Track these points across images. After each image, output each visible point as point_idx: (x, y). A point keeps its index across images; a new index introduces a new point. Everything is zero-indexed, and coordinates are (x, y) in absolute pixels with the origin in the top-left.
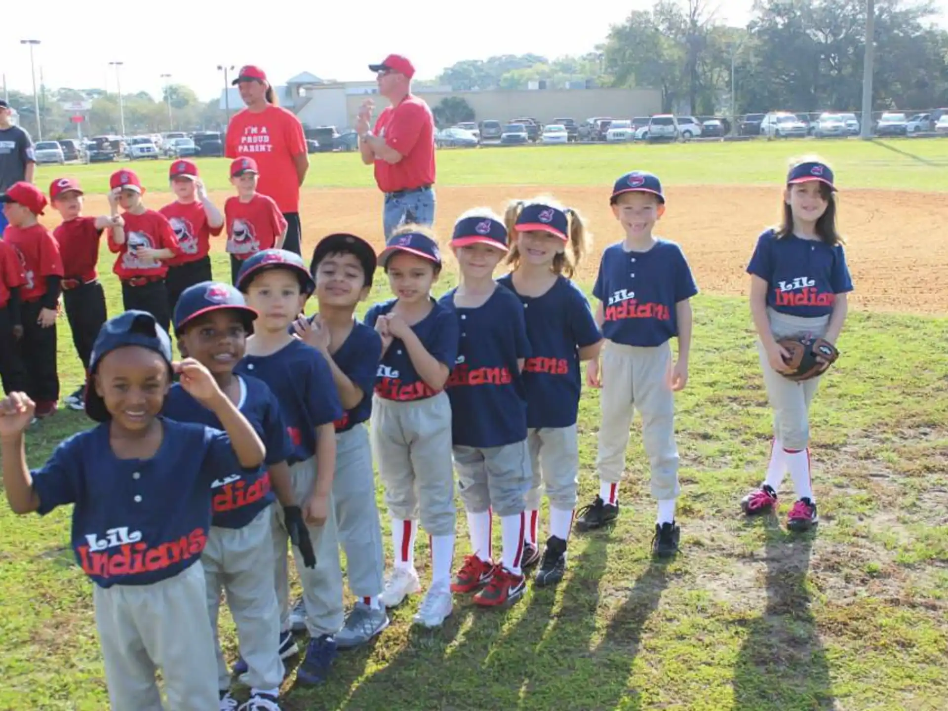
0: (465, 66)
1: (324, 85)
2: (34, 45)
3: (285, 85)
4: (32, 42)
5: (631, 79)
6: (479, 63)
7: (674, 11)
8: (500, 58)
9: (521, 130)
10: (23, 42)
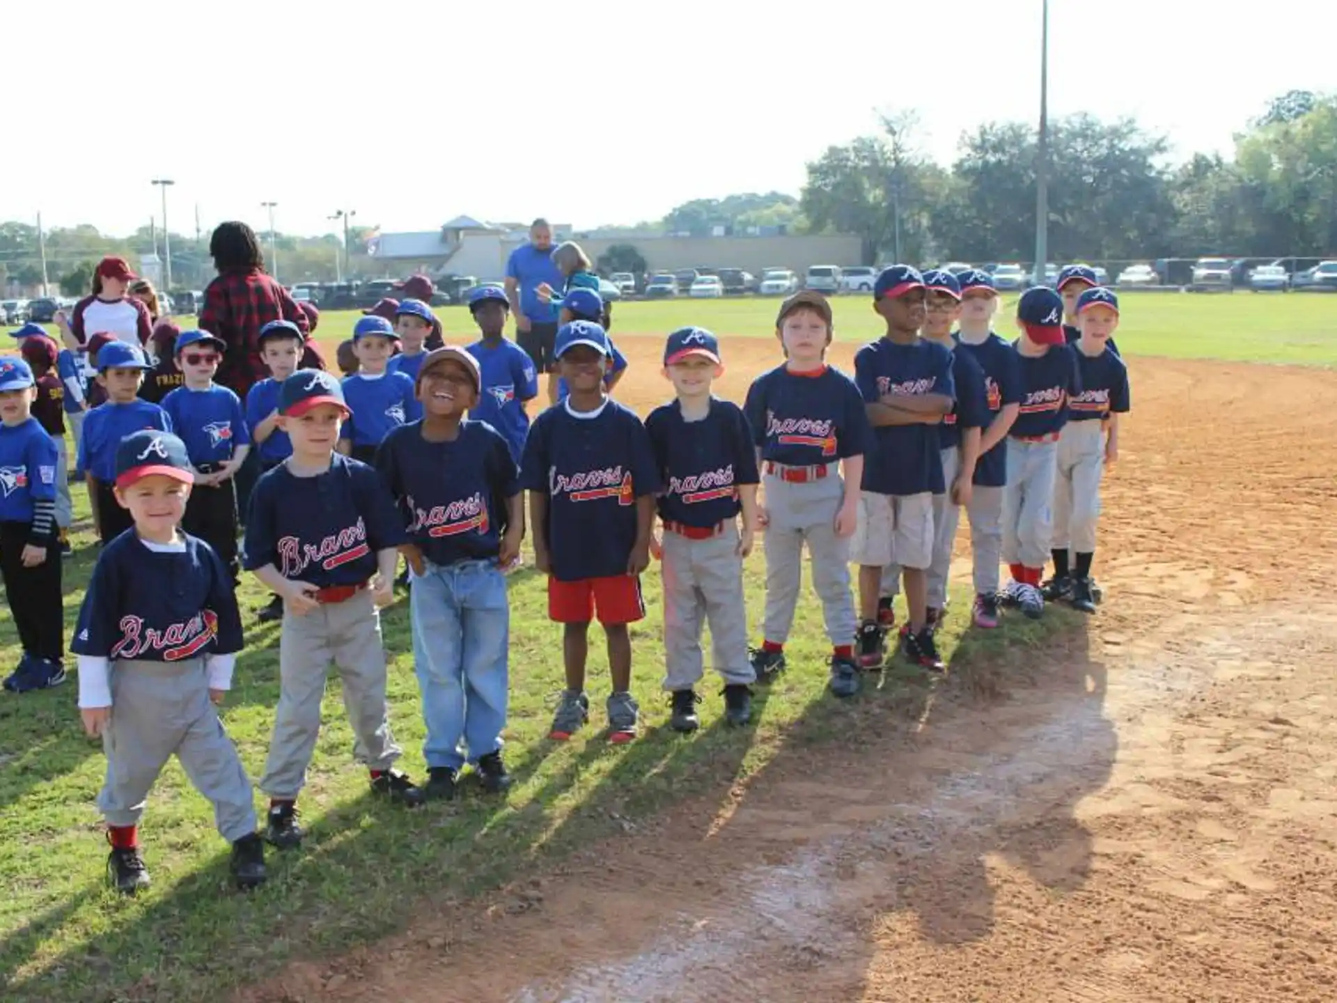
0: (694, 206)
1: (484, 229)
2: (167, 187)
3: (440, 230)
4: (165, 182)
5: (830, 227)
6: (714, 203)
7: (876, 147)
8: (739, 198)
9: (668, 281)
10: (155, 182)
